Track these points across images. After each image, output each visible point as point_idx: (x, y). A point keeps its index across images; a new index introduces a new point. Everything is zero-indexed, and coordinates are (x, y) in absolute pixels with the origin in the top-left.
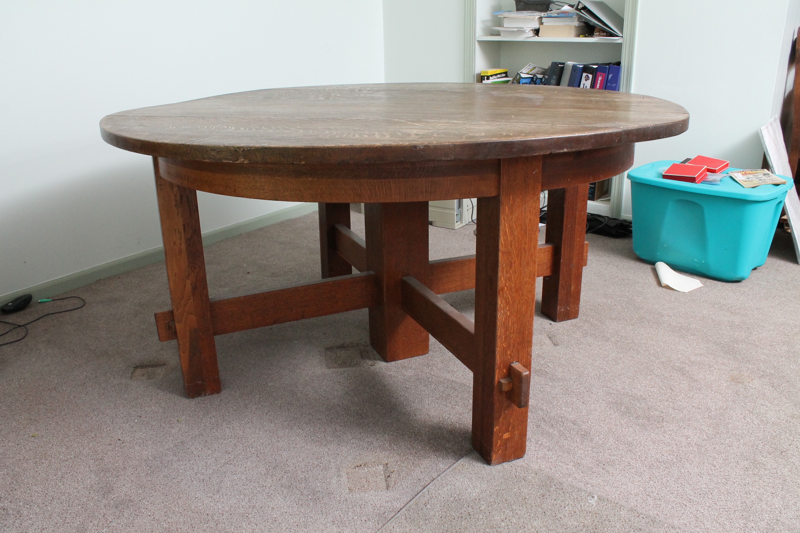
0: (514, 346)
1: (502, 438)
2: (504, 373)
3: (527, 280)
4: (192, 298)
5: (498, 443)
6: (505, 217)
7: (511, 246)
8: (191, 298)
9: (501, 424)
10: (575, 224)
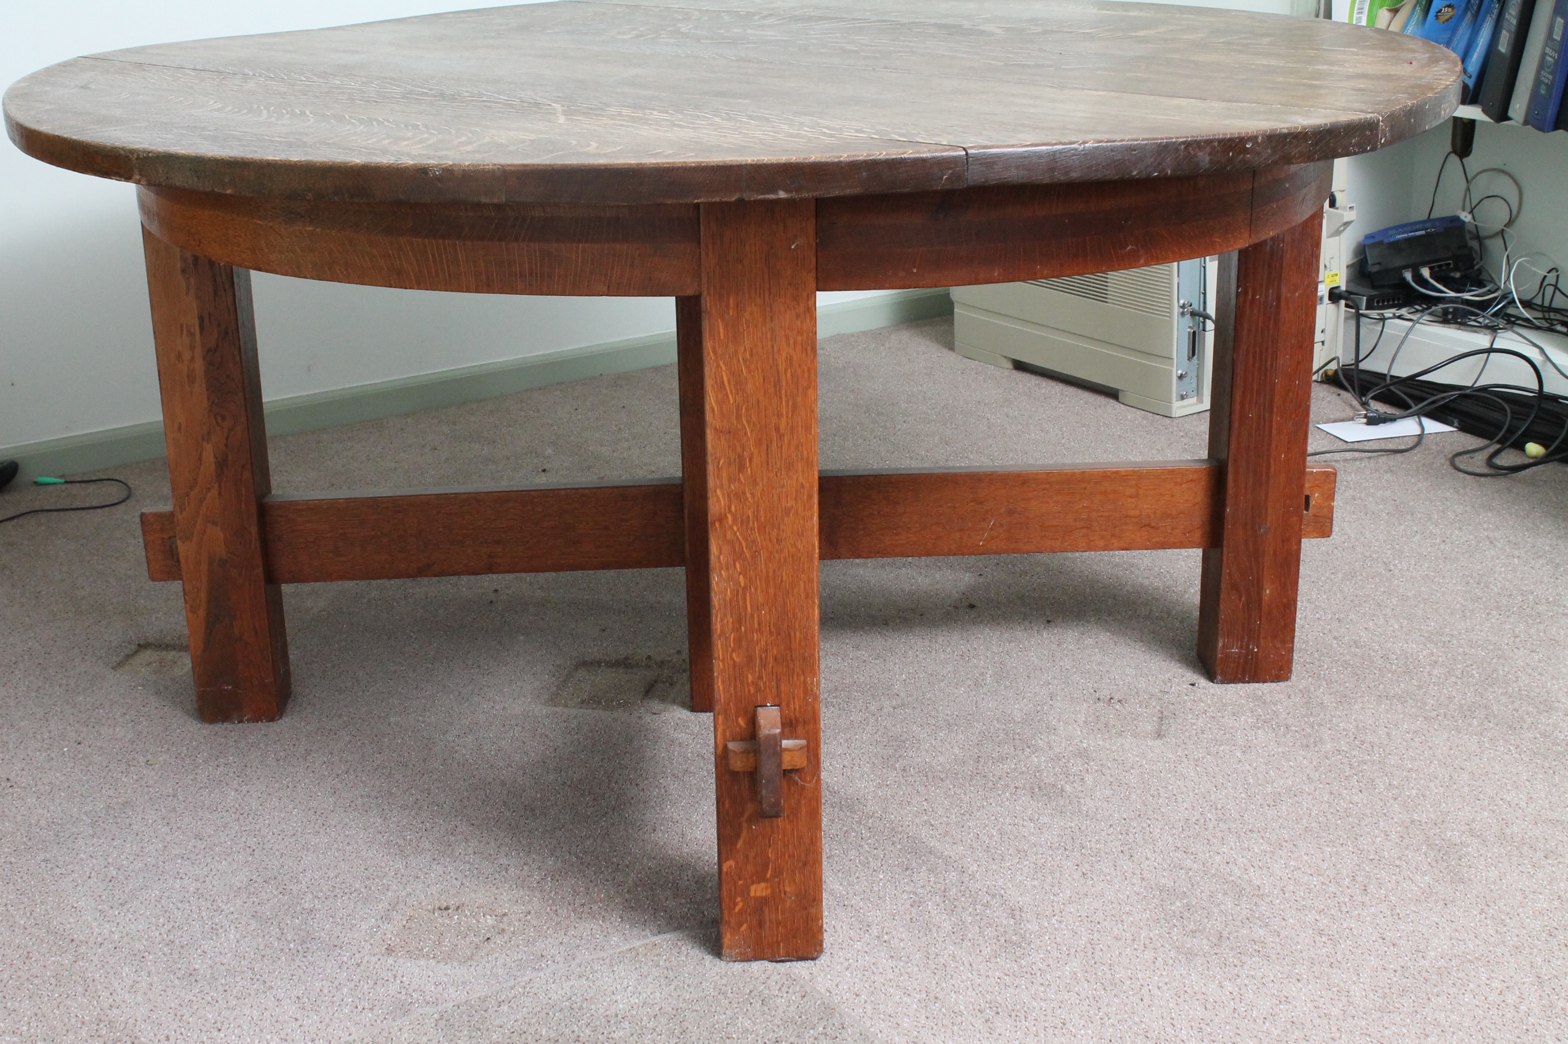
0: (764, 665)
1: (748, 894)
2: (740, 727)
3: (789, 505)
4: (216, 486)
5: (735, 904)
6: (717, 346)
7: (738, 417)
8: (213, 487)
9: (742, 857)
10: (1271, 412)
